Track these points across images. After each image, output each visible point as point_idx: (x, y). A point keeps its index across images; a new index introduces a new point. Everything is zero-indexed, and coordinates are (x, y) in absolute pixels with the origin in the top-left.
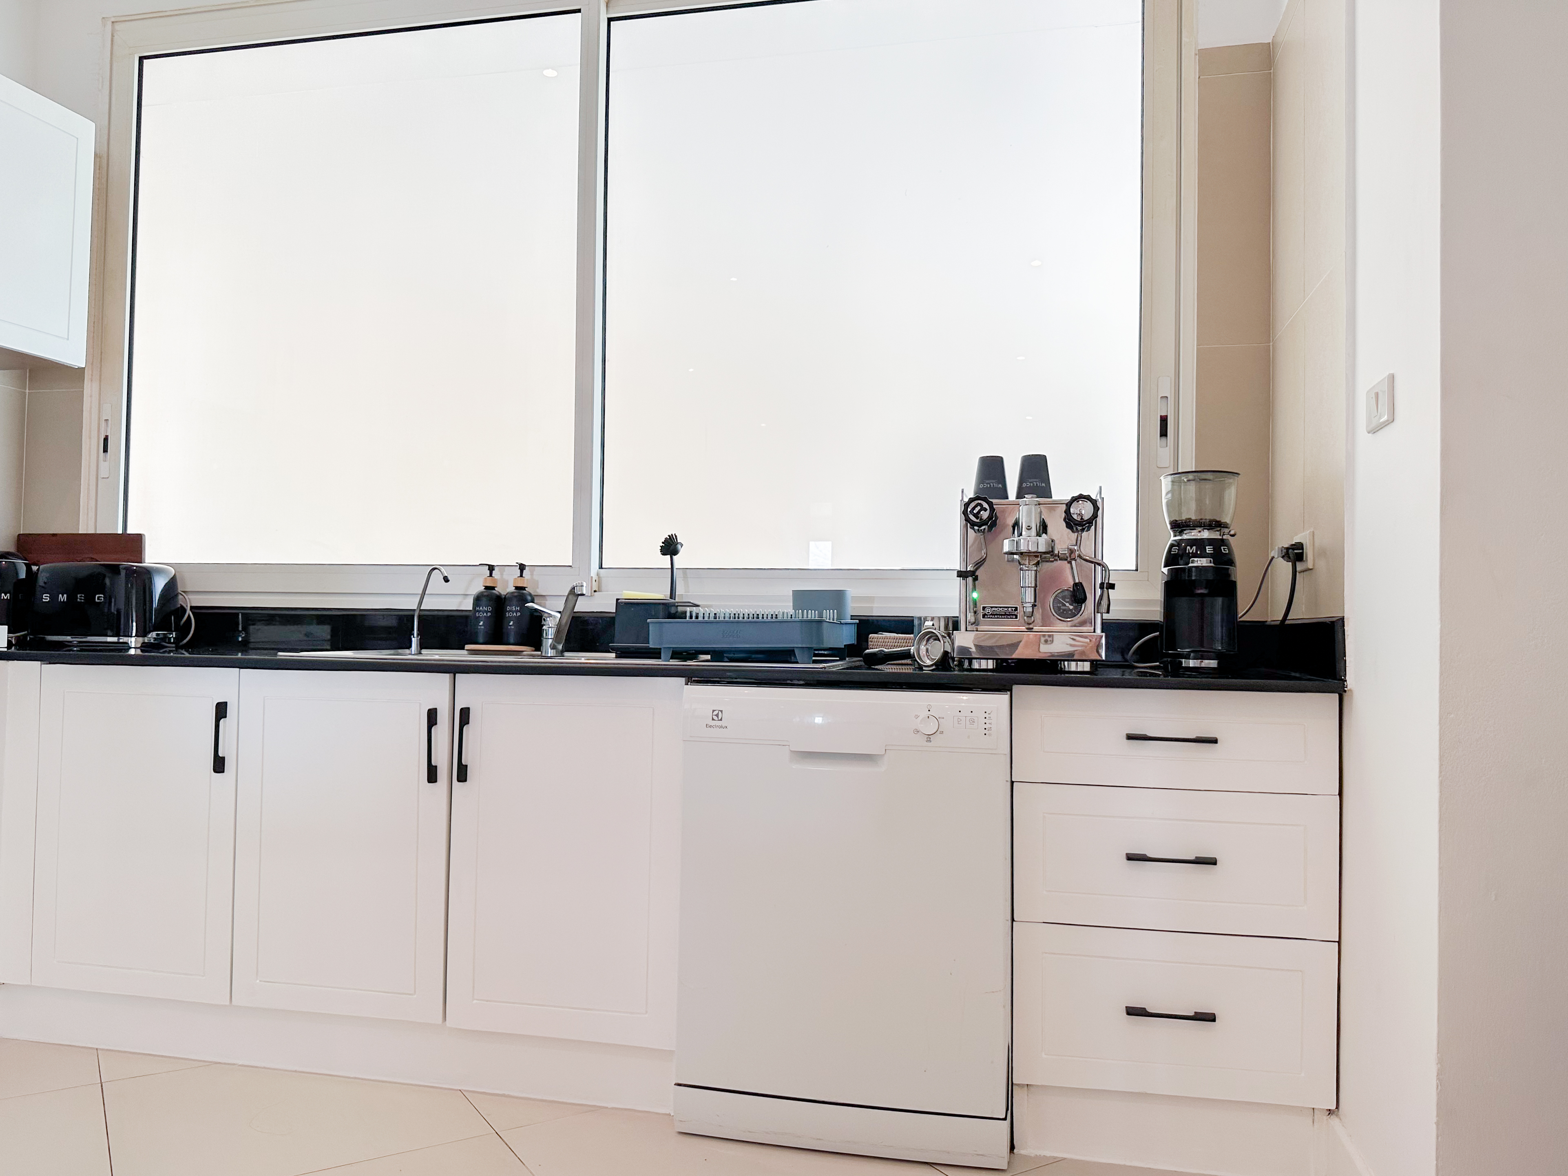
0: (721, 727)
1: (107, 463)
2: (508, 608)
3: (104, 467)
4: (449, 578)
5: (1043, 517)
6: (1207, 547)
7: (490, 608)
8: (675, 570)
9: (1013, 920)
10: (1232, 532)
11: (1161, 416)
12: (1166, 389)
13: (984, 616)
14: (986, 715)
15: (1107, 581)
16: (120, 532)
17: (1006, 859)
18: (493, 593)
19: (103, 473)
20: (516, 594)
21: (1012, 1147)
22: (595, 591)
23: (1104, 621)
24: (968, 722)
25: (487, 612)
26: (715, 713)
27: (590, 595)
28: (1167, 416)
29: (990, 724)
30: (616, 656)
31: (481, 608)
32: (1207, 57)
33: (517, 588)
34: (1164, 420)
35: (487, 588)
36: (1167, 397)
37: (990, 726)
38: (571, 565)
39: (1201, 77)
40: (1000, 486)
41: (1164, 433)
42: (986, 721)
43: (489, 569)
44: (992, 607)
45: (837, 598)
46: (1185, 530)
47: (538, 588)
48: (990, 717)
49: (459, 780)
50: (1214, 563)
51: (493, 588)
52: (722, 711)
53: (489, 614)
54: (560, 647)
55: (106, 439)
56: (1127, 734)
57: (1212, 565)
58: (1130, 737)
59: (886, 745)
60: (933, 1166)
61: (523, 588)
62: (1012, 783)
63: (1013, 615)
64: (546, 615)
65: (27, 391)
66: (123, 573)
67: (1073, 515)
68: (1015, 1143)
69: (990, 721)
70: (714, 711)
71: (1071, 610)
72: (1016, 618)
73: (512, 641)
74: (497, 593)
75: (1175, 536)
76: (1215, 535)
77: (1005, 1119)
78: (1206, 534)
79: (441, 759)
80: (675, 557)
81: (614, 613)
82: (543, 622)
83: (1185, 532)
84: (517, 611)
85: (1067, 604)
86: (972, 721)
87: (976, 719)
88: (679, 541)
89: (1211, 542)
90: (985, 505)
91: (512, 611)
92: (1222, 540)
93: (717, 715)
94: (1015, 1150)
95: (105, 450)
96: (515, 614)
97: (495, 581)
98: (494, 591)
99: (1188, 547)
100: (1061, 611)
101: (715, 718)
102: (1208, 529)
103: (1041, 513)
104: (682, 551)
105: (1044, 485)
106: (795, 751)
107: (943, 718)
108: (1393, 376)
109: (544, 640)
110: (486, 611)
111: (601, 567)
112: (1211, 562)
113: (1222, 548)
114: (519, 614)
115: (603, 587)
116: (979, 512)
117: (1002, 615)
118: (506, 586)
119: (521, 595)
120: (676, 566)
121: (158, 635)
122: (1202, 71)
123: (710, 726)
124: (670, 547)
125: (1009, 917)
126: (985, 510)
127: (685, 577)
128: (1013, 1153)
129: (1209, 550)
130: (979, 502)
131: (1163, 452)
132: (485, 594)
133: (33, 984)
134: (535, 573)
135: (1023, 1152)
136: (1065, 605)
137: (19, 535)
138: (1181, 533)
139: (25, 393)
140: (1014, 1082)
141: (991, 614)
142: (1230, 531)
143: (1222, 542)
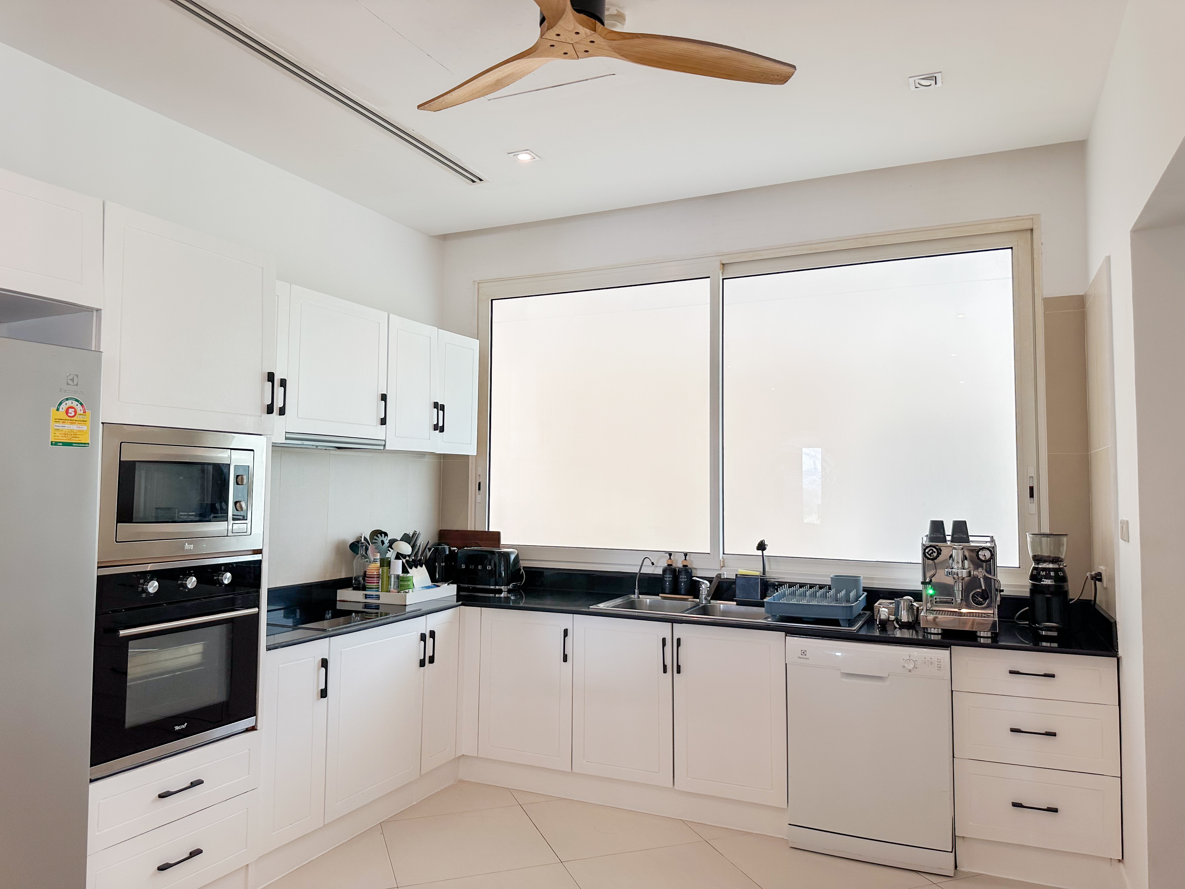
0: (806, 658)
1: (480, 496)
2: (681, 577)
3: (479, 497)
4: (654, 563)
5: (965, 554)
6: (1051, 572)
7: (671, 576)
8: (764, 557)
9: (954, 757)
10: (1065, 565)
11: (1030, 487)
12: (1032, 472)
13: (936, 602)
14: (938, 661)
15: (999, 589)
16: (487, 530)
17: (949, 729)
18: (672, 568)
19: (478, 500)
20: (683, 569)
21: (956, 867)
22: (722, 567)
23: (1002, 596)
24: (929, 663)
25: (670, 578)
26: (803, 651)
27: (719, 569)
28: (1033, 487)
29: (940, 665)
30: (736, 604)
31: (667, 576)
32: (1048, 302)
33: (684, 566)
34: (1031, 489)
35: (668, 565)
36: (1033, 477)
37: (940, 666)
38: (709, 552)
39: (1045, 312)
40: (942, 536)
41: (1032, 496)
42: (938, 663)
43: (669, 555)
44: (940, 598)
45: (854, 581)
46: (1040, 563)
47: (693, 564)
48: (940, 662)
49: (677, 673)
50: (1054, 582)
51: (671, 565)
52: (806, 651)
53: (671, 579)
54: (709, 598)
55: (480, 484)
56: (1009, 671)
57: (1054, 583)
58: (1011, 672)
59: (889, 673)
60: (918, 873)
61: (687, 566)
62: (952, 691)
63: (951, 602)
64: (702, 583)
65: (442, 460)
66: (497, 555)
67: (980, 556)
68: (957, 865)
69: (940, 664)
70: (802, 650)
71: (981, 601)
72: (953, 604)
73: (683, 592)
74: (674, 568)
75: (1035, 565)
76: (1056, 566)
77: (952, 852)
78: (1051, 566)
79: (668, 663)
80: (764, 552)
81: (734, 579)
82: (700, 586)
83: (1040, 564)
84: (685, 578)
85: (979, 598)
86: (932, 663)
87: (933, 662)
88: (766, 544)
89: (1053, 569)
90: (935, 550)
91: (683, 578)
92: (1060, 568)
93: (804, 653)
94: (957, 868)
95: (479, 489)
96: (684, 579)
97: (672, 561)
98: (672, 567)
99: (1041, 572)
100: (976, 601)
101: (803, 654)
102: (1052, 563)
103: (964, 552)
104: (768, 548)
105: (965, 536)
106: (845, 673)
107: (917, 661)
108: (1128, 522)
109: (700, 595)
110: (668, 578)
111: (724, 554)
112: (1053, 582)
113: (1059, 573)
114: (686, 579)
115: (726, 564)
116: (932, 553)
117: (945, 602)
118: (679, 563)
119: (687, 570)
120: (764, 555)
121: (513, 584)
122: (1045, 310)
123: (800, 658)
124: (762, 546)
125: (952, 756)
126: (935, 552)
127: (769, 561)
128: (957, 870)
129: (1052, 574)
130: (931, 548)
131: (1032, 507)
132: (668, 568)
133: (479, 756)
134: (691, 557)
135: (962, 869)
136: (978, 599)
137: (440, 530)
138: (1038, 564)
139: (441, 461)
140: (956, 835)
141: (940, 602)
142: (1063, 564)
143: (1060, 569)
